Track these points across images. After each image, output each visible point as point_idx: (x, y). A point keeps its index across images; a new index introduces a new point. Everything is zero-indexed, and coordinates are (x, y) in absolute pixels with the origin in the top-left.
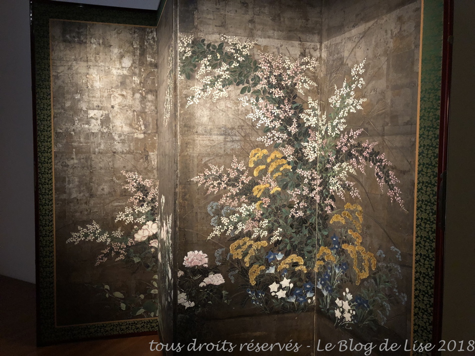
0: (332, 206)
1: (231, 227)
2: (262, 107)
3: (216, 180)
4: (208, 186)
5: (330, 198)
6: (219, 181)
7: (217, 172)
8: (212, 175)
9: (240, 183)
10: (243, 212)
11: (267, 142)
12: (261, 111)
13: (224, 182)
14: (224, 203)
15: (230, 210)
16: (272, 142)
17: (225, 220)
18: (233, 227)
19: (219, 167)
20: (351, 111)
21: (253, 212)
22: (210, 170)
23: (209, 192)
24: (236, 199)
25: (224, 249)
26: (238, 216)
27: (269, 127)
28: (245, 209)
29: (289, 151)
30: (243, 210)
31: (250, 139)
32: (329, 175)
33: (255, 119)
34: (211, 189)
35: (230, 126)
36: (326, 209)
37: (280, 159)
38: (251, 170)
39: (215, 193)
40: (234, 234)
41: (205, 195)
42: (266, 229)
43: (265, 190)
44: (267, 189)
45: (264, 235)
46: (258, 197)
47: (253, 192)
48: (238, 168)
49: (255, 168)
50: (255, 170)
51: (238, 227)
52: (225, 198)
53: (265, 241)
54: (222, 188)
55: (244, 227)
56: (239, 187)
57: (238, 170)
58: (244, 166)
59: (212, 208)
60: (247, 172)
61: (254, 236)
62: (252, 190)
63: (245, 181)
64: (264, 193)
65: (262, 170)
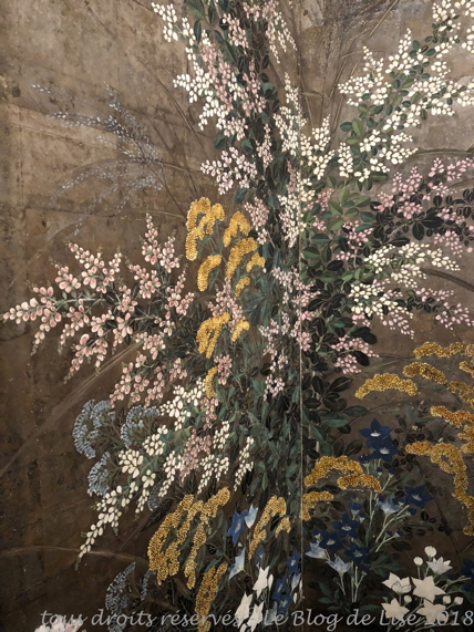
0: (364, 356)
1: (149, 477)
2: (208, 63)
3: (98, 311)
4: (73, 341)
5: (354, 335)
6: (109, 316)
7: (100, 276)
8: (84, 289)
9: (168, 317)
10: (177, 415)
11: (222, 181)
12: (207, 76)
13: (123, 316)
14: (127, 397)
15: (145, 419)
16: (231, 182)
17: (130, 461)
18: (154, 476)
19: (107, 258)
20: (434, 111)
21: (199, 406)
22: (76, 269)
23: (77, 363)
24: (160, 376)
25: (131, 569)
26: (166, 432)
27: (226, 133)
28: (181, 405)
29: (259, 213)
30: (176, 408)
31: (185, 162)
32: (346, 278)
33: (196, 98)
34: (83, 351)
35: (134, 103)
36: (338, 365)
37: (247, 238)
38: (192, 269)
39: (98, 364)
40: (158, 498)
41: (62, 379)
42: (228, 450)
43: (221, 333)
44: (226, 329)
45: (224, 470)
46: (208, 355)
47: (198, 344)
48: (162, 263)
49: (199, 262)
50: (201, 271)
51: (167, 470)
52: (128, 380)
53: (225, 489)
54: (118, 341)
55: (180, 466)
56: (165, 331)
57: (161, 271)
58: (175, 255)
59: (91, 428)
60: (182, 278)
61: (204, 483)
62: (195, 336)
63: (179, 310)
64: (220, 341)
65: (213, 270)
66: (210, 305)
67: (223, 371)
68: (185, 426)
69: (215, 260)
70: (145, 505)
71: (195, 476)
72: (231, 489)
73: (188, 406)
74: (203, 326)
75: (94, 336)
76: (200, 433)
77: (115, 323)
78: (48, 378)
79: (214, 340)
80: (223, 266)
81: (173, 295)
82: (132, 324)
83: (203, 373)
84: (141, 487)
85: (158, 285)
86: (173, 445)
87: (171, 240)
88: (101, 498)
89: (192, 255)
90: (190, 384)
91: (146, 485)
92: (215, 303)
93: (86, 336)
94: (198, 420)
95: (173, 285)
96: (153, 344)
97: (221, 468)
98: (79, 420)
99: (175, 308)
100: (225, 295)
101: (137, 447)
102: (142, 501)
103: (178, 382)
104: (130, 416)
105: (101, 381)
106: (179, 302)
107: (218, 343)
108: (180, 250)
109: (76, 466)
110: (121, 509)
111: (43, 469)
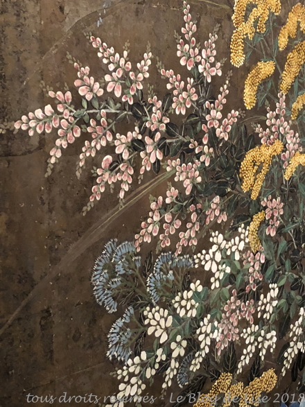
3: (123, 127)
4: (94, 163)
6: (135, 134)
7: (126, 82)
8: (108, 98)
10: (214, 270)
13: (152, 136)
14: (155, 239)
15: (176, 270)
17: (158, 321)
19: (135, 58)
21: (241, 261)
22: (99, 71)
24: (194, 217)
26: (200, 289)
28: (218, 257)
38: (236, 77)
39: (122, 195)
40: (189, 372)
41: (80, 210)
42: (275, 322)
43: (271, 167)
44: (278, 163)
45: (270, 347)
46: (254, 196)
47: (242, 180)
48: (201, 68)
49: (246, 69)
50: (248, 82)
51: (201, 338)
52: (156, 218)
53: (271, 372)
54: (146, 167)
55: (217, 335)
56: (202, 159)
57: (199, 78)
58: (217, 59)
59: (113, 274)
60: (225, 90)
61: (245, 361)
62: (238, 168)
63: (219, 132)
64: (269, 178)
65: (264, 82)
66: (259, 129)
67: (272, 217)
68: (223, 285)
69: (266, 68)
70: (174, 379)
71: (235, 350)
72: (278, 372)
73: (228, 259)
74: (249, 157)
75: (118, 159)
76: (242, 295)
77: (142, 143)
78: (64, 207)
79: (262, 176)
80: (276, 76)
81: (213, 113)
82: (163, 147)
83: (246, 218)
84: (169, 356)
85: (195, 98)
86: (208, 308)
87: (213, 38)
88: (122, 364)
89: (238, 60)
90: (230, 231)
91: (175, 354)
92: (265, 127)
93: (109, 158)
94: (239, 278)
95: (213, 98)
96: (187, 175)
97: (266, 344)
98: (99, 263)
99: (214, 129)
100: (277, 117)
101: (166, 305)
102: (170, 374)
103: (216, 227)
104: (158, 264)
105: (125, 216)
106: (220, 123)
107: (266, 180)
108: (224, 53)
109: (94, 321)
110: (146, 381)
111: (57, 319)
